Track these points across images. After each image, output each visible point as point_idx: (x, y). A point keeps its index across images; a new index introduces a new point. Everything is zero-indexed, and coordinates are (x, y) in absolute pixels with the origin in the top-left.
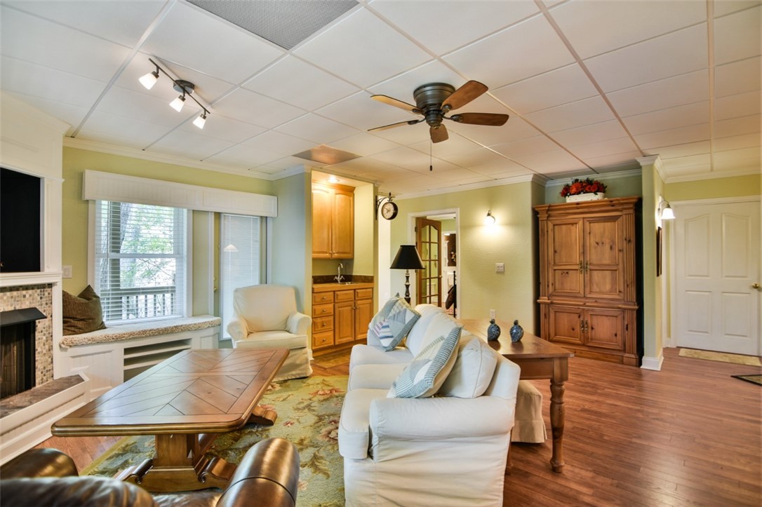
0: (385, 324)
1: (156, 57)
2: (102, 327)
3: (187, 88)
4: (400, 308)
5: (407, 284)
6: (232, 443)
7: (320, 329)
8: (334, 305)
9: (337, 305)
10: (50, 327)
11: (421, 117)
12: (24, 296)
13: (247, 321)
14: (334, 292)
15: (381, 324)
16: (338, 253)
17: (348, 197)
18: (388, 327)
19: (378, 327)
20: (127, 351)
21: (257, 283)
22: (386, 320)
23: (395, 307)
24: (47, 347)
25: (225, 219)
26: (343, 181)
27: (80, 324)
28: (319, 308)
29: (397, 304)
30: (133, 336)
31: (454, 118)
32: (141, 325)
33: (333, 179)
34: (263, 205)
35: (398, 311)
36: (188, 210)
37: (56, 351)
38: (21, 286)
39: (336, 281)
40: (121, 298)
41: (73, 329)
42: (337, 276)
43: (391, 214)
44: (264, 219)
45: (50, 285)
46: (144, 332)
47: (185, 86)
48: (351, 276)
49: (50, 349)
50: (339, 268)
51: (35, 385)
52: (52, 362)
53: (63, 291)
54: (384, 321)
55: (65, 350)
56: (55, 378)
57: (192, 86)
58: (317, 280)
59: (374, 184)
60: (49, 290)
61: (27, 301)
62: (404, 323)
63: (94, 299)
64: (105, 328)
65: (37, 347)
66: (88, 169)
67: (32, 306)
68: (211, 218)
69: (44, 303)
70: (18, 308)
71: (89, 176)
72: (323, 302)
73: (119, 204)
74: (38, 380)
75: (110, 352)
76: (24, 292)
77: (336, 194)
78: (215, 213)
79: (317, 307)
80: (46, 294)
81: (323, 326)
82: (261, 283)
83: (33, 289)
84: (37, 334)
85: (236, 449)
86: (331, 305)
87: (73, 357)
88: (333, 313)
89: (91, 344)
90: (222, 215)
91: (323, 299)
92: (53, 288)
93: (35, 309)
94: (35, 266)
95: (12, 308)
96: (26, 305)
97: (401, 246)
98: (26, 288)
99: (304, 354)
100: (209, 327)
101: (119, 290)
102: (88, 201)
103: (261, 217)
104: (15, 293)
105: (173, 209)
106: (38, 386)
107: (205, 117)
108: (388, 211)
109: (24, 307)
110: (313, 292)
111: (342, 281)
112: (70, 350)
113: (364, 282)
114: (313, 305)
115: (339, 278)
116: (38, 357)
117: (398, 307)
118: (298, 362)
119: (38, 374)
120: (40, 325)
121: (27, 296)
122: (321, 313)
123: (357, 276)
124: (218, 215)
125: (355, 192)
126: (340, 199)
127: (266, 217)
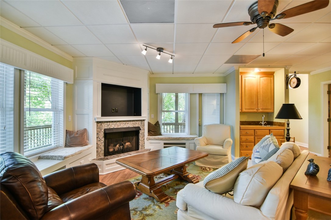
0: (258, 150)
1: (145, 43)
2: (160, 134)
3: (161, 50)
4: (268, 142)
5: (288, 128)
6: (175, 186)
7: (245, 148)
8: (254, 137)
9: (256, 137)
10: (144, 133)
11: (255, 25)
12: (136, 123)
13: (207, 139)
14: (255, 130)
15: (256, 150)
16: (262, 109)
17: (269, 78)
18: (259, 152)
19: (255, 151)
20: (165, 144)
21: (218, 122)
22: (259, 148)
23: (266, 141)
24: (143, 139)
25: (204, 96)
26: (263, 70)
27: (152, 133)
28: (244, 138)
29: (268, 140)
30: (166, 139)
31: (278, 16)
32: (171, 136)
33: (257, 70)
34: (220, 88)
35: (266, 144)
36: (189, 93)
37: (145, 140)
38: (135, 120)
39: (261, 125)
40: (179, 126)
41: (150, 134)
42: (262, 122)
43: (295, 85)
44: (222, 95)
45: (144, 120)
46: (170, 138)
47: (160, 50)
48: (273, 122)
49: (144, 140)
50: (263, 117)
51: (139, 150)
52: (144, 144)
53: (148, 122)
54: (258, 148)
55: (148, 140)
56: (145, 148)
57: (162, 49)
58: (242, 123)
59: (285, 68)
60: (144, 122)
61: (137, 125)
62: (268, 151)
63: (158, 125)
64: (162, 135)
65: (140, 138)
66: (157, 83)
67: (139, 126)
68: (198, 96)
69: (142, 125)
70: (134, 126)
71: (158, 85)
72: (247, 134)
73: (178, 94)
74: (140, 148)
75: (160, 143)
76: (136, 122)
77: (260, 77)
78: (199, 94)
79: (243, 137)
80: (143, 123)
81: (247, 147)
82: (221, 123)
83: (139, 121)
84: (140, 134)
85: (174, 188)
86: (253, 137)
87: (150, 143)
88: (253, 141)
89: (154, 140)
90: (203, 95)
91: (247, 133)
92: (145, 121)
93: (139, 127)
94: (139, 114)
95: (133, 126)
96: (137, 126)
97: (283, 104)
98: (137, 121)
99: (226, 158)
100: (192, 139)
101: (178, 123)
102: (157, 94)
103: (221, 94)
104: (134, 122)
105: (185, 94)
106: (140, 150)
107: (172, 58)
108: (294, 83)
109: (136, 126)
110: (240, 129)
111: (265, 124)
112: (149, 140)
113: (279, 126)
114: (240, 136)
115: (263, 123)
116: (140, 141)
117: (267, 142)
118: (223, 161)
119: (140, 146)
120: (141, 132)
121: (137, 123)
122: (245, 141)
123: (276, 122)
124: (200, 95)
125: (274, 75)
126: (264, 80)
127: (223, 93)
